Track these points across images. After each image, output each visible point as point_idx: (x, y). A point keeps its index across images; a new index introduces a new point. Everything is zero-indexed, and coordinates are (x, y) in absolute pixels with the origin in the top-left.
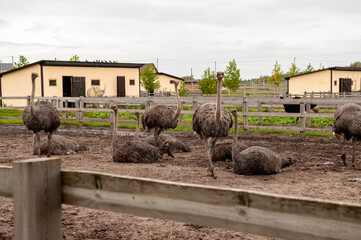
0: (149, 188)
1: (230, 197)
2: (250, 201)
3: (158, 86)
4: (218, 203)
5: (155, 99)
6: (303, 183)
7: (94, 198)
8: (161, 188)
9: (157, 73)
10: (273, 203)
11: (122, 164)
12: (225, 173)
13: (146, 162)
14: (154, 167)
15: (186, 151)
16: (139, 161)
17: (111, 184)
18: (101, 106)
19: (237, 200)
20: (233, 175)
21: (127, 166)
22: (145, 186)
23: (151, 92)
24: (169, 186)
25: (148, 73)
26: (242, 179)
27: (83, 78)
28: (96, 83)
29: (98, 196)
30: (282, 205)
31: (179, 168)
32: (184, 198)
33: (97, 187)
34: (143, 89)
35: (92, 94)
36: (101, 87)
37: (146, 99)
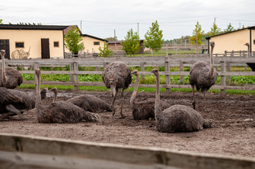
0: (69, 149)
1: (148, 156)
2: (168, 160)
3: (82, 47)
4: (136, 162)
5: (79, 61)
6: (224, 140)
7: (14, 160)
8: (82, 149)
9: (81, 35)
10: (190, 161)
11: (47, 125)
12: (148, 131)
13: (70, 123)
14: (79, 127)
15: (110, 111)
16: (64, 121)
17: (31, 146)
18: (26, 68)
19: (155, 159)
20: (156, 133)
21: (52, 127)
22: (65, 147)
23: (75, 53)
24: (88, 146)
25: (72, 35)
26: (164, 137)
27: (7, 41)
28: (20, 45)
29: (19, 158)
30: (198, 163)
31: (103, 127)
32: (103, 158)
33: (17, 149)
34: (67, 51)
35: (17, 56)
36: (26, 49)
37: (70, 61)
